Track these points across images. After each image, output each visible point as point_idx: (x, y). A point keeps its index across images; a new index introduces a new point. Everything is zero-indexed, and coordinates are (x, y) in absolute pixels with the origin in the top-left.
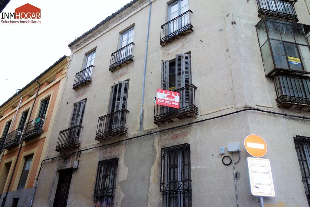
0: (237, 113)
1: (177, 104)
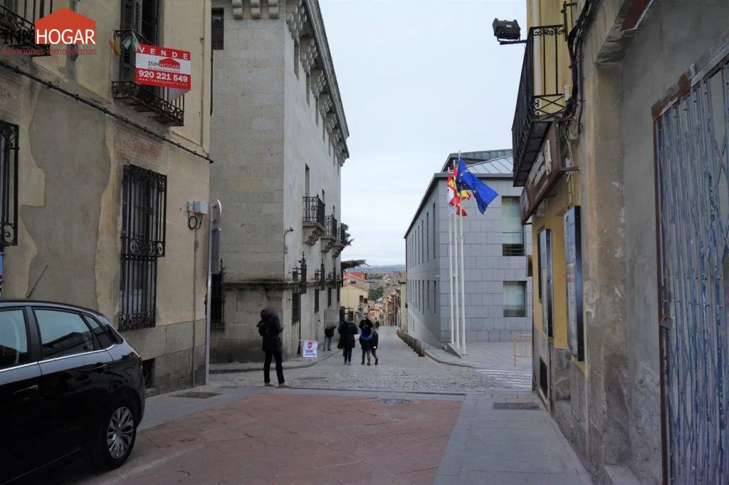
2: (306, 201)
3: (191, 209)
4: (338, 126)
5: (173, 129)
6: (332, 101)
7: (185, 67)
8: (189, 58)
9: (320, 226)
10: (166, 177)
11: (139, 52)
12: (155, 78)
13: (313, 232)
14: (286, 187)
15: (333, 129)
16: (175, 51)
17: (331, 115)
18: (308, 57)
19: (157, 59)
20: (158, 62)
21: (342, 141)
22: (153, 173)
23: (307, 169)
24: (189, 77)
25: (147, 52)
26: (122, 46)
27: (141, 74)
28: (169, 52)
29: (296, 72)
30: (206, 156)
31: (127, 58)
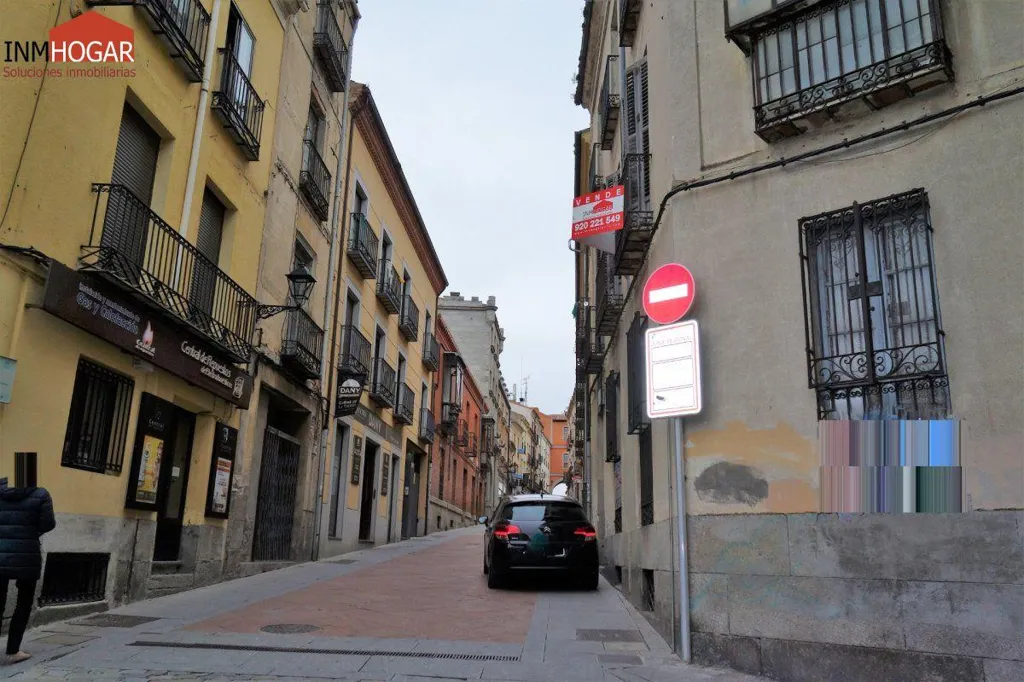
0: (665, 212)
1: (619, 218)
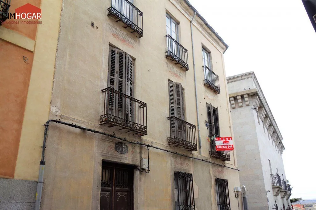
2: (272, 176)
3: (235, 190)
4: (278, 137)
5: (226, 162)
6: (274, 128)
7: (231, 142)
8: (232, 139)
9: (280, 187)
10: (227, 180)
11: (216, 140)
12: (222, 148)
13: (278, 190)
14: (263, 172)
15: (276, 139)
16: (227, 138)
17: (274, 133)
18: (262, 115)
19: (222, 141)
20: (222, 142)
21: (281, 143)
22: (224, 180)
23: (269, 161)
24: (233, 145)
25: (219, 140)
26: (211, 140)
27: (218, 147)
28: (225, 138)
29: (259, 123)
30: (237, 169)
31: (212, 143)
